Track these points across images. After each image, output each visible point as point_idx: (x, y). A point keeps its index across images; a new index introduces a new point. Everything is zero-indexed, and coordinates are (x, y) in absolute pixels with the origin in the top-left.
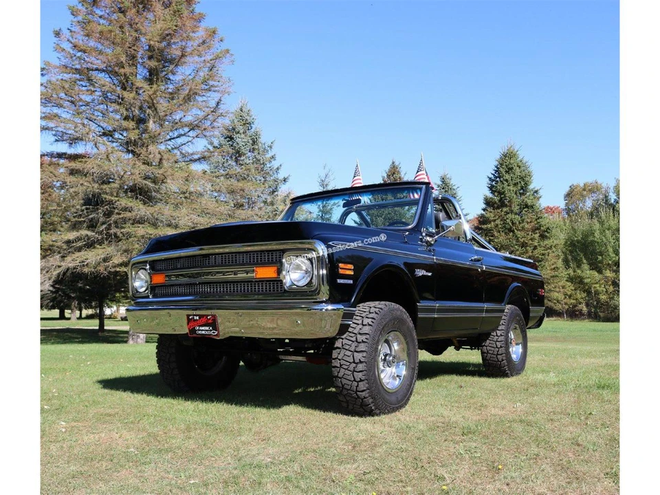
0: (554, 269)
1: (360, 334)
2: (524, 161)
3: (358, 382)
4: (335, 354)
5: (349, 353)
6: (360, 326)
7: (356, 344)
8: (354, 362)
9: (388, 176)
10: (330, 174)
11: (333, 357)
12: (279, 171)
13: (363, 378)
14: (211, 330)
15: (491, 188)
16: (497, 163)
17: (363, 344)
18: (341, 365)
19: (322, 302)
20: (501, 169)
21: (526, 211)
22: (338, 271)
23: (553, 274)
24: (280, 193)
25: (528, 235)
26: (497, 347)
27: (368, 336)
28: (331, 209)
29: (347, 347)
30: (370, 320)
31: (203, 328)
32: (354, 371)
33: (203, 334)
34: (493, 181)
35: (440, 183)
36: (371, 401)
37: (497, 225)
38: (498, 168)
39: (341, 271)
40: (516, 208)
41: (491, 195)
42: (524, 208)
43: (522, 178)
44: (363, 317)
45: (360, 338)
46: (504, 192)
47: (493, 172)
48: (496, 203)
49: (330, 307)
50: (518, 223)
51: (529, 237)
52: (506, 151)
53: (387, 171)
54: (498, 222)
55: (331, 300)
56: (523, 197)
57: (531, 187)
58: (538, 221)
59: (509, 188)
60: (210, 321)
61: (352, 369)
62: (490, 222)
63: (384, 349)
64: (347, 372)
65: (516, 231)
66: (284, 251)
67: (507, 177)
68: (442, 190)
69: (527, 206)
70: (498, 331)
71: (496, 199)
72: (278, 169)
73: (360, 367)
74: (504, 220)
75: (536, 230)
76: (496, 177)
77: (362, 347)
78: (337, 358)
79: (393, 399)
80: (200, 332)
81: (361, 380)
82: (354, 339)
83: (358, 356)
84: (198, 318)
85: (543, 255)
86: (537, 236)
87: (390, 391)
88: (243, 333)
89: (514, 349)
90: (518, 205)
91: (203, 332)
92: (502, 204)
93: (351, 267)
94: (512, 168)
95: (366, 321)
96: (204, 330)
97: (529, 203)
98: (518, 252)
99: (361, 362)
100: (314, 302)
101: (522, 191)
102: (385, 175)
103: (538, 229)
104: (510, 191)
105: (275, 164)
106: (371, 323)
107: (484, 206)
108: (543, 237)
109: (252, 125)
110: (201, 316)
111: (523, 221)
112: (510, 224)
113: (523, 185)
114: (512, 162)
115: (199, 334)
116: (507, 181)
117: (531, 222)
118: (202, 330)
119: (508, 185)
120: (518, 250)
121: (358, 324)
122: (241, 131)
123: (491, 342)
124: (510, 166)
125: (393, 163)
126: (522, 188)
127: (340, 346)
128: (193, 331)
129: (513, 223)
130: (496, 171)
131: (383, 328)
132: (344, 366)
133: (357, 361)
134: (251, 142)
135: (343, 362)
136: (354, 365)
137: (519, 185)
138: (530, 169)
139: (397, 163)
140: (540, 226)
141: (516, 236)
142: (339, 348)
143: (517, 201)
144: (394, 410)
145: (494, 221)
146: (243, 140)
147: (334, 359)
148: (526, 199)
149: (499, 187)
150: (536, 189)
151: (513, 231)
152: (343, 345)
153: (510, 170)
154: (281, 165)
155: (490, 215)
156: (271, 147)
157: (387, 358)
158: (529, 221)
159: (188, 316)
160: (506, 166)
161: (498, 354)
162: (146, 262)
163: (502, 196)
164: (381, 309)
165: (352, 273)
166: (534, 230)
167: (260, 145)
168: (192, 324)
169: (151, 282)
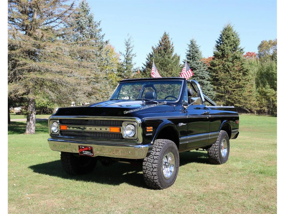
0: (250, 91)
1: (155, 155)
2: (236, 32)
3: (154, 176)
4: (144, 163)
5: (150, 164)
6: (155, 152)
7: (153, 160)
8: (152, 168)
9: (162, 40)
10: (131, 39)
11: (143, 165)
12: (104, 37)
13: (156, 174)
14: (90, 153)
15: (217, 47)
16: (221, 33)
17: (156, 160)
18: (147, 169)
19: (140, 144)
20: (223, 37)
21: (236, 60)
22: (146, 130)
23: (249, 94)
24: (104, 49)
25: (236, 73)
26: (215, 151)
27: (158, 157)
28: (131, 58)
29: (149, 161)
30: (159, 149)
31: (86, 152)
32: (152, 171)
34: (219, 43)
35: (190, 44)
36: (159, 183)
37: (220, 68)
38: (221, 36)
39: (147, 131)
40: (231, 59)
41: (217, 51)
42: (235, 59)
43: (234, 42)
44: (156, 148)
45: (155, 157)
46: (224, 50)
47: (219, 38)
48: (219, 55)
49: (143, 147)
50: (231, 67)
51: (237, 74)
52: (226, 27)
53: (162, 37)
54: (221, 66)
55: (143, 143)
56: (234, 53)
57: (239, 46)
58: (242, 66)
59: (227, 47)
60: (90, 149)
61: (151, 171)
62: (216, 66)
63: (165, 160)
64: (149, 172)
65: (230, 71)
66: (123, 121)
67: (226, 41)
68: (191, 48)
69: (236, 58)
70: (216, 144)
71: (220, 53)
72: (103, 36)
73: (155, 170)
74: (223, 65)
75: (241, 70)
76: (221, 41)
77: (156, 161)
78: (145, 165)
79: (168, 182)
80: (85, 153)
81: (155, 175)
82: (152, 158)
83: (154, 165)
84: (84, 147)
85: (244, 84)
86: (241, 74)
87: (167, 178)
88: (104, 155)
89: (223, 151)
90: (232, 57)
91: (86, 154)
92: (223, 56)
93: (152, 128)
94: (229, 36)
95: (158, 150)
96: (87, 153)
97: (238, 56)
98: (231, 83)
99: (155, 168)
100: (136, 144)
101: (234, 49)
102: (161, 40)
103: (242, 70)
104: (228, 49)
105: (101, 34)
106: (159, 151)
107: (214, 57)
108: (244, 74)
109: (89, 12)
110: (85, 147)
111: (234, 65)
112: (227, 67)
113: (235, 46)
114: (229, 33)
116: (226, 43)
117: (238, 66)
118: (86, 153)
119: (227, 46)
120: (231, 81)
121: (154, 151)
122: (83, 16)
123: (213, 148)
124: (228, 35)
125: (165, 33)
126: (234, 47)
127: (146, 160)
128: (81, 152)
129: (228, 67)
130: (221, 38)
131: (165, 153)
133: (154, 167)
134: (88, 21)
135: (147, 167)
136: (153, 169)
137: (233, 46)
138: (239, 37)
139: (167, 33)
140: (243, 69)
141: (230, 74)
142: (146, 161)
143: (231, 54)
144: (169, 186)
145: (219, 65)
146: (84, 20)
147: (143, 166)
148: (236, 54)
149: (222, 47)
150: (241, 48)
151: (228, 71)
152: (147, 160)
153: (228, 37)
154: (104, 34)
155: (216, 62)
156: (99, 24)
157: (166, 164)
158: (237, 65)
159: (79, 146)
160: (226, 35)
161: (215, 154)
162: (57, 119)
163: (223, 52)
164: (164, 144)
165: (152, 130)
166: (240, 71)
167: (93, 23)
168: (81, 150)
169: (60, 128)
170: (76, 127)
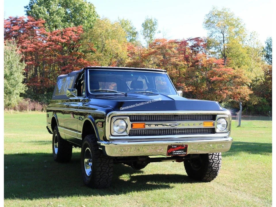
4: (210, 157)
5: (217, 156)
14: (183, 152)
33: (178, 155)
60: (184, 148)
80: (175, 154)
84: (176, 147)
91: (178, 153)
110: (178, 146)
115: (175, 155)
128: (171, 153)
132: (214, 162)
147: (210, 160)
162: (127, 116)
168: (170, 150)
169: (132, 127)
170: (161, 125)
